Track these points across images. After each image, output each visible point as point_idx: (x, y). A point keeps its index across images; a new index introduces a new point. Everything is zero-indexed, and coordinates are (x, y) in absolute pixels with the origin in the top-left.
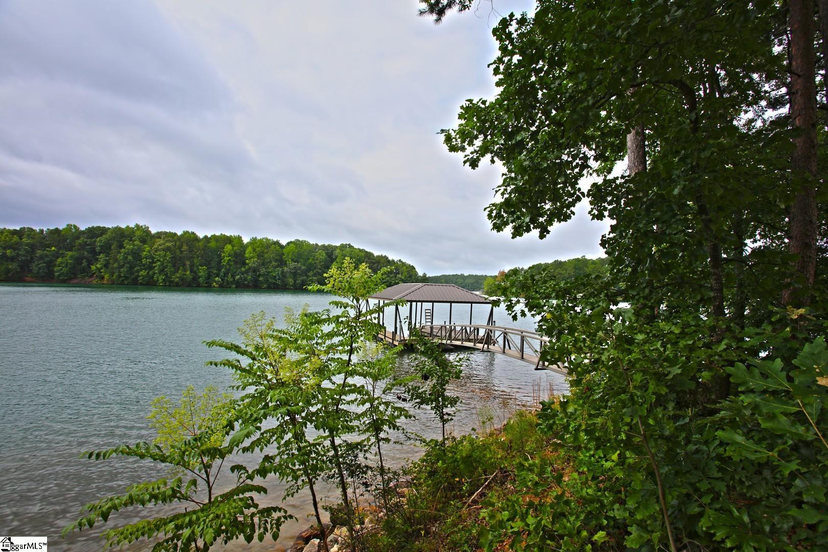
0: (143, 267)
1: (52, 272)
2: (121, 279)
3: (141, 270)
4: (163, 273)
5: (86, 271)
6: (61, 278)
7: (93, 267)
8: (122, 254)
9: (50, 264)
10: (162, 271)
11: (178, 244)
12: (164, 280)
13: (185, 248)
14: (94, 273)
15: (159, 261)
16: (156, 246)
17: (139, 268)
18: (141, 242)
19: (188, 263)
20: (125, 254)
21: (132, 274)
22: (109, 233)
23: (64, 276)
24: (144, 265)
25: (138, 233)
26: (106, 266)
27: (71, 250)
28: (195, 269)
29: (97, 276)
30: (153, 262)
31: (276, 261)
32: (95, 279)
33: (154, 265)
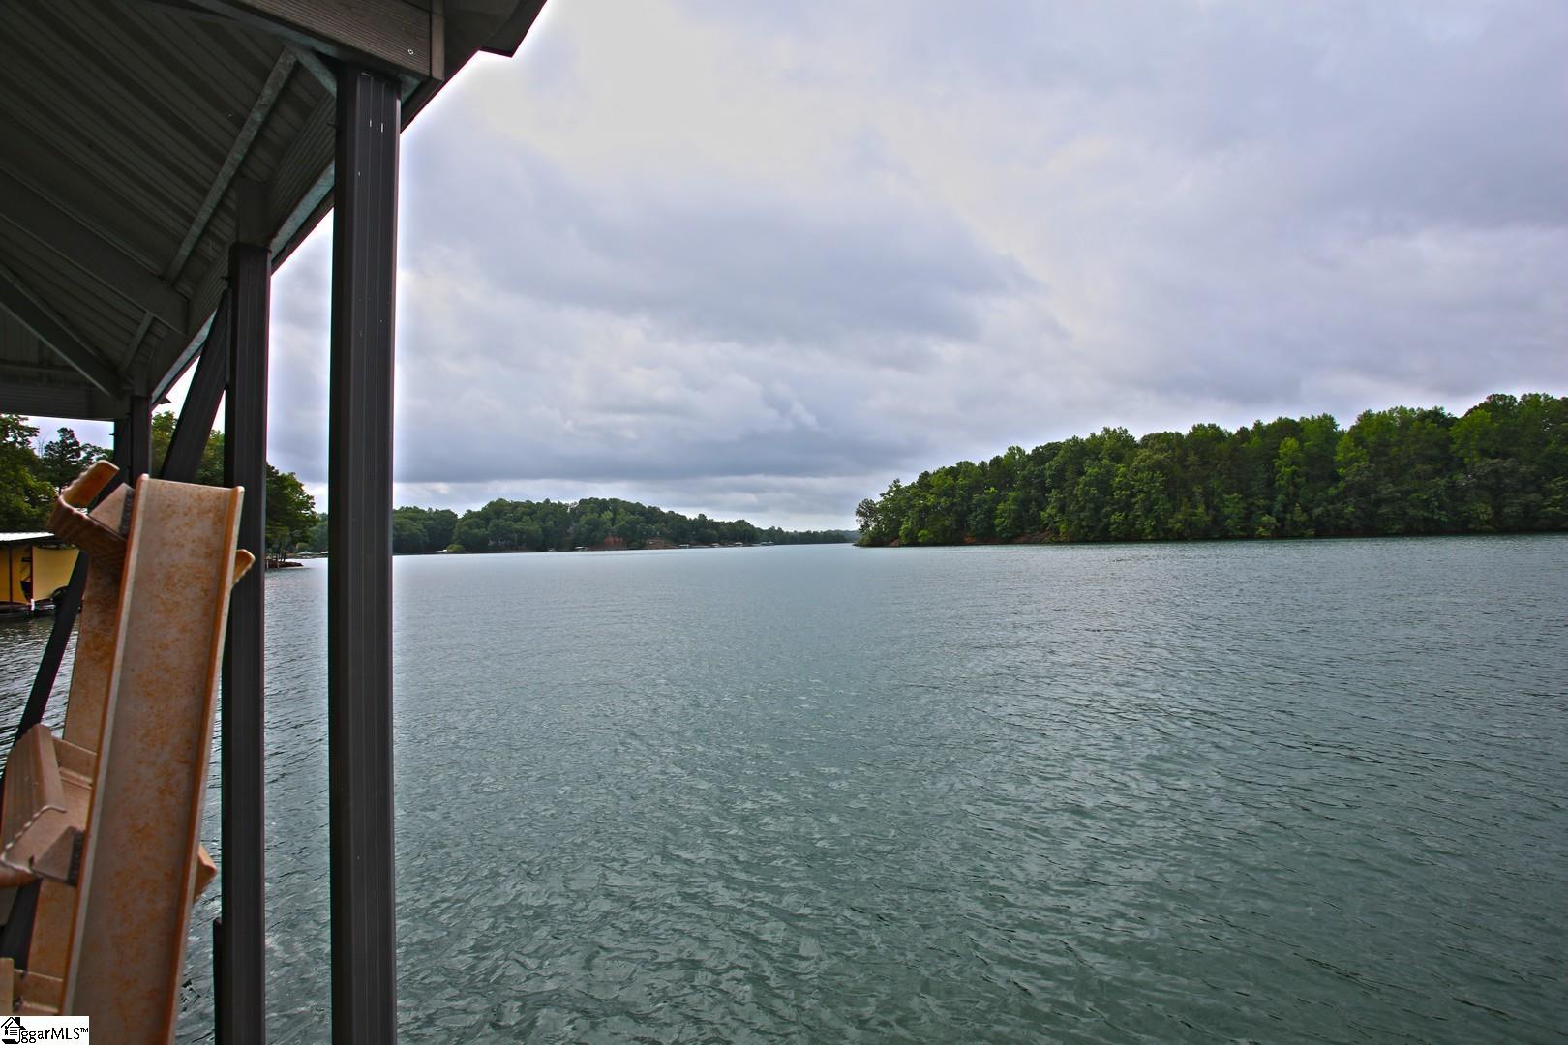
0: (1116, 507)
1: (992, 527)
2: (1082, 531)
3: (1113, 512)
4: (1151, 515)
5: (1035, 520)
6: (1004, 535)
7: (1044, 515)
8: (1081, 486)
9: (990, 514)
10: (1149, 510)
11: (1178, 452)
12: (1154, 528)
13: (1192, 458)
14: (1048, 524)
15: (1141, 491)
16: (1136, 463)
17: (1109, 509)
18: (1112, 459)
19: (1198, 489)
20: (1085, 485)
21: (1099, 520)
22: (1061, 452)
23: (1009, 532)
24: (1118, 502)
25: (1108, 444)
26: (1062, 509)
27: (1011, 488)
28: (1216, 500)
29: (1051, 529)
30: (1133, 496)
31: (1431, 459)
32: (1048, 535)
33: (1134, 500)
